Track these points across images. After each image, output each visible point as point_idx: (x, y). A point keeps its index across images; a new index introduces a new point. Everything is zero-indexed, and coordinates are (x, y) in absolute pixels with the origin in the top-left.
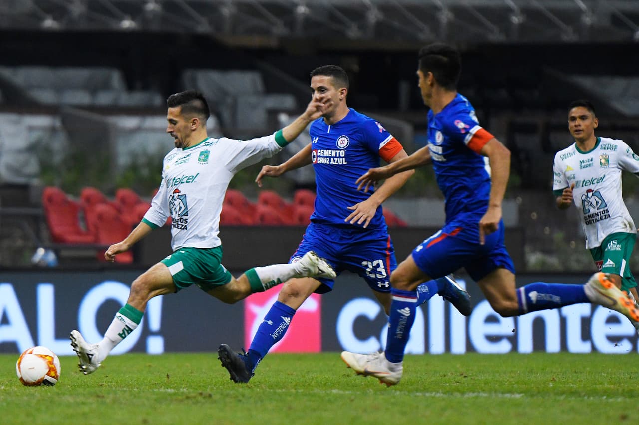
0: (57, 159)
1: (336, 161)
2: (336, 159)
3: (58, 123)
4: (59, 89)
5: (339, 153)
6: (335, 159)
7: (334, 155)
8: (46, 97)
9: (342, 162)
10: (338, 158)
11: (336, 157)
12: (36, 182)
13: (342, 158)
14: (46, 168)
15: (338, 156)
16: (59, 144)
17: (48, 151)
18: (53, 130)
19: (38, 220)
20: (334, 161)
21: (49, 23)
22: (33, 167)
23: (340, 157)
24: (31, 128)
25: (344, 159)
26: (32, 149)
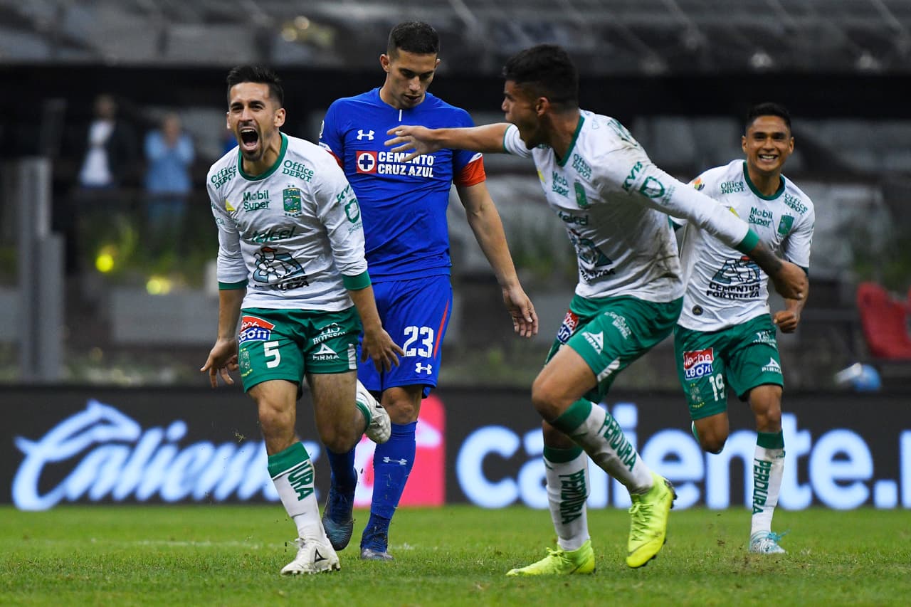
0: (877, 245)
1: (419, 172)
2: (420, 168)
3: (878, 196)
4: (880, 150)
5: (426, 159)
6: (418, 168)
7: (417, 160)
8: (862, 161)
9: (428, 173)
10: (423, 166)
11: (420, 165)
12: (848, 277)
13: (430, 167)
14: (861, 257)
15: (423, 163)
16: (880, 226)
17: (864, 235)
18: (871, 207)
19: (851, 328)
20: (416, 170)
21: (867, 62)
22: (844, 255)
23: (426, 166)
24: (841, 204)
25: (431, 169)
26: (843, 231)
